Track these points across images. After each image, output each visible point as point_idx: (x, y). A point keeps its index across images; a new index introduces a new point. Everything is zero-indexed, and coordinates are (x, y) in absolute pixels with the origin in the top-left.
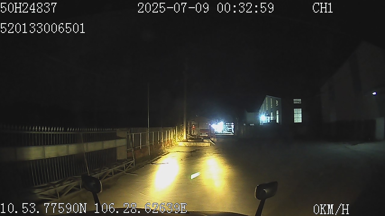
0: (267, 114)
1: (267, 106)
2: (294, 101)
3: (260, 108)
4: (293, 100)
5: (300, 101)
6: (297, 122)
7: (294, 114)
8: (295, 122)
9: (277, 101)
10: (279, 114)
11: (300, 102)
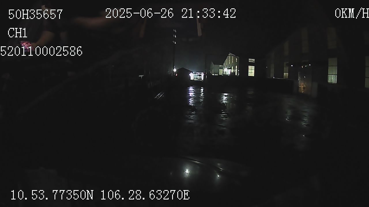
0: (229, 68)
1: (229, 61)
2: (249, 60)
3: (224, 61)
6: (251, 76)
7: (249, 70)
8: (249, 75)
9: (236, 59)
10: (237, 69)
11: (254, 61)
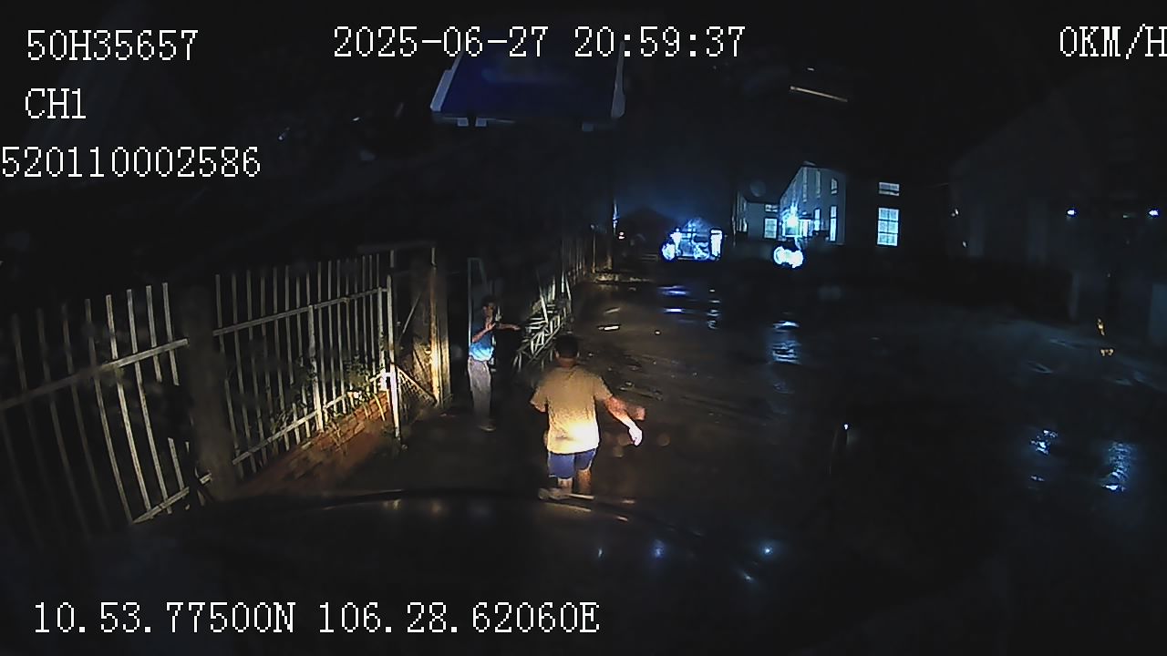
0: (805, 213)
1: (805, 190)
2: (880, 187)
3: (785, 191)
4: (878, 185)
5: (898, 190)
6: (886, 244)
7: (879, 222)
8: (879, 242)
9: (834, 183)
10: (837, 218)
11: (895, 192)
